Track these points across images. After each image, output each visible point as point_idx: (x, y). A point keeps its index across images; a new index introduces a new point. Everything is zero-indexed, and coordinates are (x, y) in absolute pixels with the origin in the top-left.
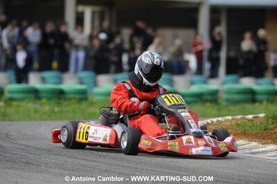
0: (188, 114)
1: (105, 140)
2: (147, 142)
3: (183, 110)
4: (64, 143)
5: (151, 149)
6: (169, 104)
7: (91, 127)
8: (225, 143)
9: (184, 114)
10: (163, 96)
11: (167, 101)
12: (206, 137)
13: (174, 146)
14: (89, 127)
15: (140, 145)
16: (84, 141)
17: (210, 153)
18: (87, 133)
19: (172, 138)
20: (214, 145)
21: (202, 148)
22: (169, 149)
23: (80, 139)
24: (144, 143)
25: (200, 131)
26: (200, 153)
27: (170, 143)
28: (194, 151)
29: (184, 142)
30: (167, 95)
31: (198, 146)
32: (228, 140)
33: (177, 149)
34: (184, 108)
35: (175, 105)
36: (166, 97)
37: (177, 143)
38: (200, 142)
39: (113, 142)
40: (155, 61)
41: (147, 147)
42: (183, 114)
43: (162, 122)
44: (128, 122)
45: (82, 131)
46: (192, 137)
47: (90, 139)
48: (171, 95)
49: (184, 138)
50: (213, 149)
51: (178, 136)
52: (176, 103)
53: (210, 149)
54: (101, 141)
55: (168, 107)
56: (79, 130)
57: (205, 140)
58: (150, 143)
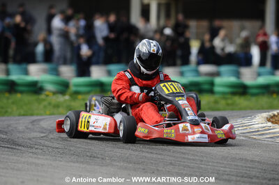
0: (186, 102)
1: (105, 128)
2: (143, 130)
3: (180, 98)
4: (67, 133)
5: (147, 137)
6: (167, 92)
7: (92, 116)
8: (222, 130)
9: (182, 102)
10: (162, 85)
11: (165, 89)
12: (202, 125)
13: (170, 133)
14: (90, 117)
15: (137, 133)
16: (86, 130)
17: (207, 140)
18: (88, 122)
19: (169, 126)
20: (210, 132)
21: (198, 135)
22: (165, 136)
23: (82, 128)
24: (141, 131)
25: (197, 118)
26: (196, 140)
27: (166, 130)
28: (190, 139)
29: (181, 129)
30: (166, 84)
31: (194, 133)
32: (226, 127)
33: (173, 136)
34: (183, 96)
35: (173, 93)
36: (165, 86)
37: (173, 131)
38: (197, 129)
39: (112, 131)
40: (152, 49)
41: (144, 135)
42: (180, 102)
43: (162, 111)
44: (130, 110)
45: (84, 120)
46: (188, 125)
47: (91, 129)
48: (169, 83)
49: (181, 126)
50: (209, 136)
51: (175, 124)
52: (175, 91)
53: (206, 136)
54: (101, 130)
55: (166, 95)
56: (80, 120)
57: (202, 128)
58: (147, 131)
